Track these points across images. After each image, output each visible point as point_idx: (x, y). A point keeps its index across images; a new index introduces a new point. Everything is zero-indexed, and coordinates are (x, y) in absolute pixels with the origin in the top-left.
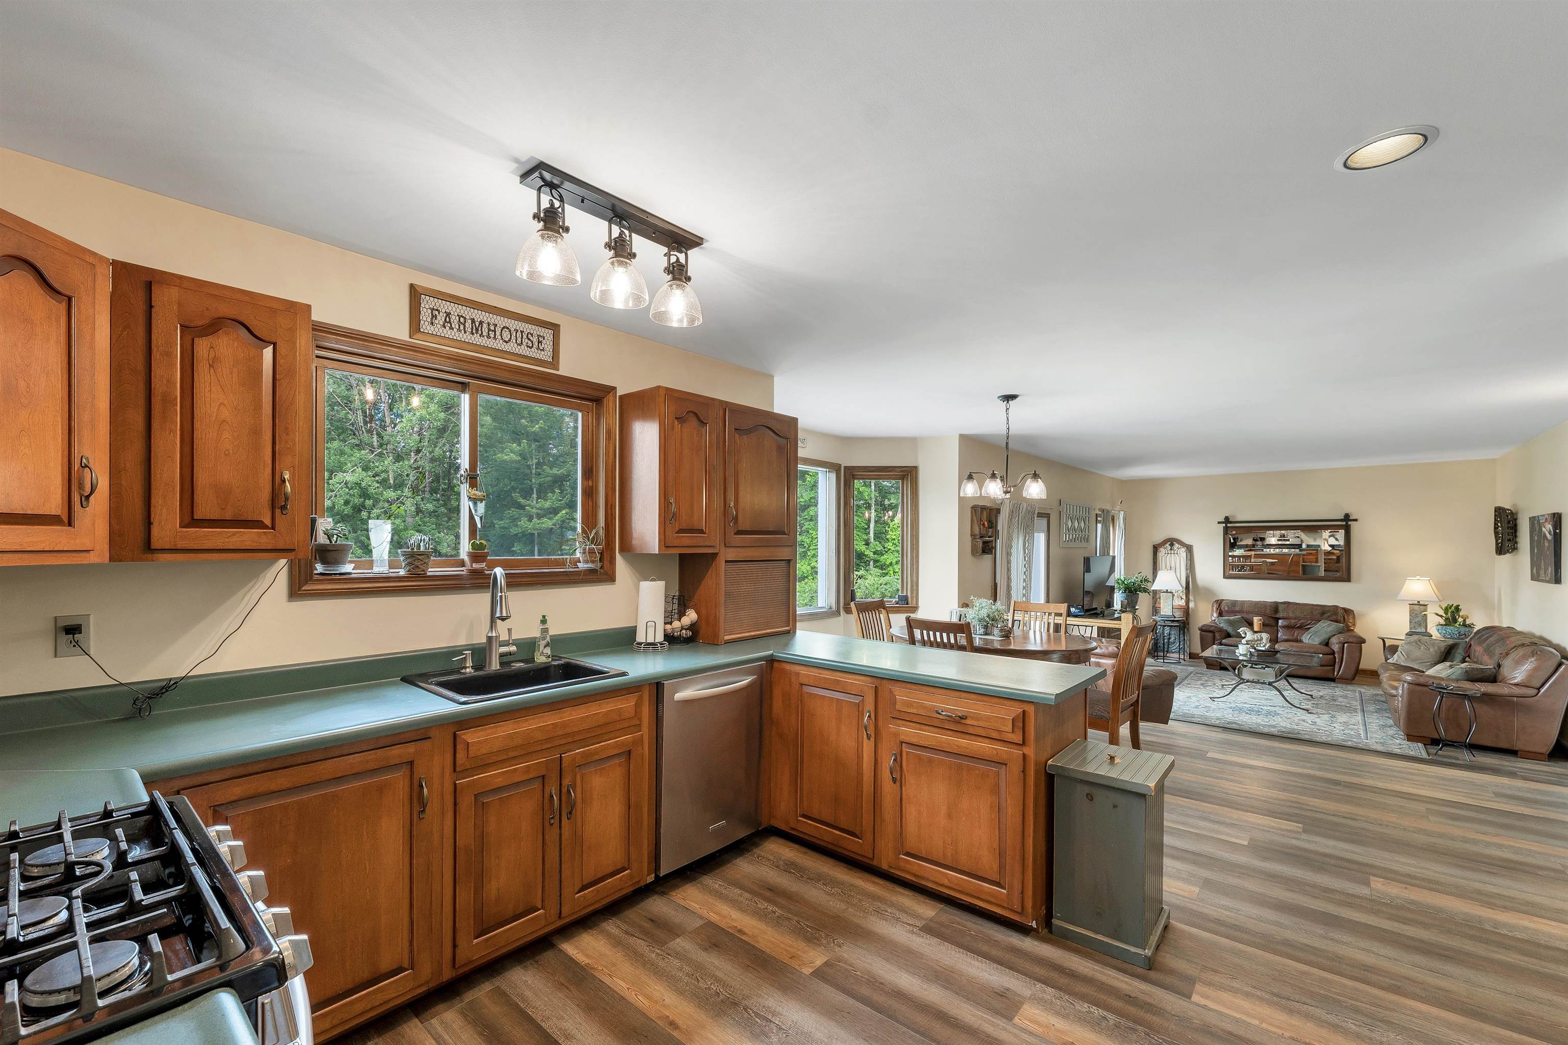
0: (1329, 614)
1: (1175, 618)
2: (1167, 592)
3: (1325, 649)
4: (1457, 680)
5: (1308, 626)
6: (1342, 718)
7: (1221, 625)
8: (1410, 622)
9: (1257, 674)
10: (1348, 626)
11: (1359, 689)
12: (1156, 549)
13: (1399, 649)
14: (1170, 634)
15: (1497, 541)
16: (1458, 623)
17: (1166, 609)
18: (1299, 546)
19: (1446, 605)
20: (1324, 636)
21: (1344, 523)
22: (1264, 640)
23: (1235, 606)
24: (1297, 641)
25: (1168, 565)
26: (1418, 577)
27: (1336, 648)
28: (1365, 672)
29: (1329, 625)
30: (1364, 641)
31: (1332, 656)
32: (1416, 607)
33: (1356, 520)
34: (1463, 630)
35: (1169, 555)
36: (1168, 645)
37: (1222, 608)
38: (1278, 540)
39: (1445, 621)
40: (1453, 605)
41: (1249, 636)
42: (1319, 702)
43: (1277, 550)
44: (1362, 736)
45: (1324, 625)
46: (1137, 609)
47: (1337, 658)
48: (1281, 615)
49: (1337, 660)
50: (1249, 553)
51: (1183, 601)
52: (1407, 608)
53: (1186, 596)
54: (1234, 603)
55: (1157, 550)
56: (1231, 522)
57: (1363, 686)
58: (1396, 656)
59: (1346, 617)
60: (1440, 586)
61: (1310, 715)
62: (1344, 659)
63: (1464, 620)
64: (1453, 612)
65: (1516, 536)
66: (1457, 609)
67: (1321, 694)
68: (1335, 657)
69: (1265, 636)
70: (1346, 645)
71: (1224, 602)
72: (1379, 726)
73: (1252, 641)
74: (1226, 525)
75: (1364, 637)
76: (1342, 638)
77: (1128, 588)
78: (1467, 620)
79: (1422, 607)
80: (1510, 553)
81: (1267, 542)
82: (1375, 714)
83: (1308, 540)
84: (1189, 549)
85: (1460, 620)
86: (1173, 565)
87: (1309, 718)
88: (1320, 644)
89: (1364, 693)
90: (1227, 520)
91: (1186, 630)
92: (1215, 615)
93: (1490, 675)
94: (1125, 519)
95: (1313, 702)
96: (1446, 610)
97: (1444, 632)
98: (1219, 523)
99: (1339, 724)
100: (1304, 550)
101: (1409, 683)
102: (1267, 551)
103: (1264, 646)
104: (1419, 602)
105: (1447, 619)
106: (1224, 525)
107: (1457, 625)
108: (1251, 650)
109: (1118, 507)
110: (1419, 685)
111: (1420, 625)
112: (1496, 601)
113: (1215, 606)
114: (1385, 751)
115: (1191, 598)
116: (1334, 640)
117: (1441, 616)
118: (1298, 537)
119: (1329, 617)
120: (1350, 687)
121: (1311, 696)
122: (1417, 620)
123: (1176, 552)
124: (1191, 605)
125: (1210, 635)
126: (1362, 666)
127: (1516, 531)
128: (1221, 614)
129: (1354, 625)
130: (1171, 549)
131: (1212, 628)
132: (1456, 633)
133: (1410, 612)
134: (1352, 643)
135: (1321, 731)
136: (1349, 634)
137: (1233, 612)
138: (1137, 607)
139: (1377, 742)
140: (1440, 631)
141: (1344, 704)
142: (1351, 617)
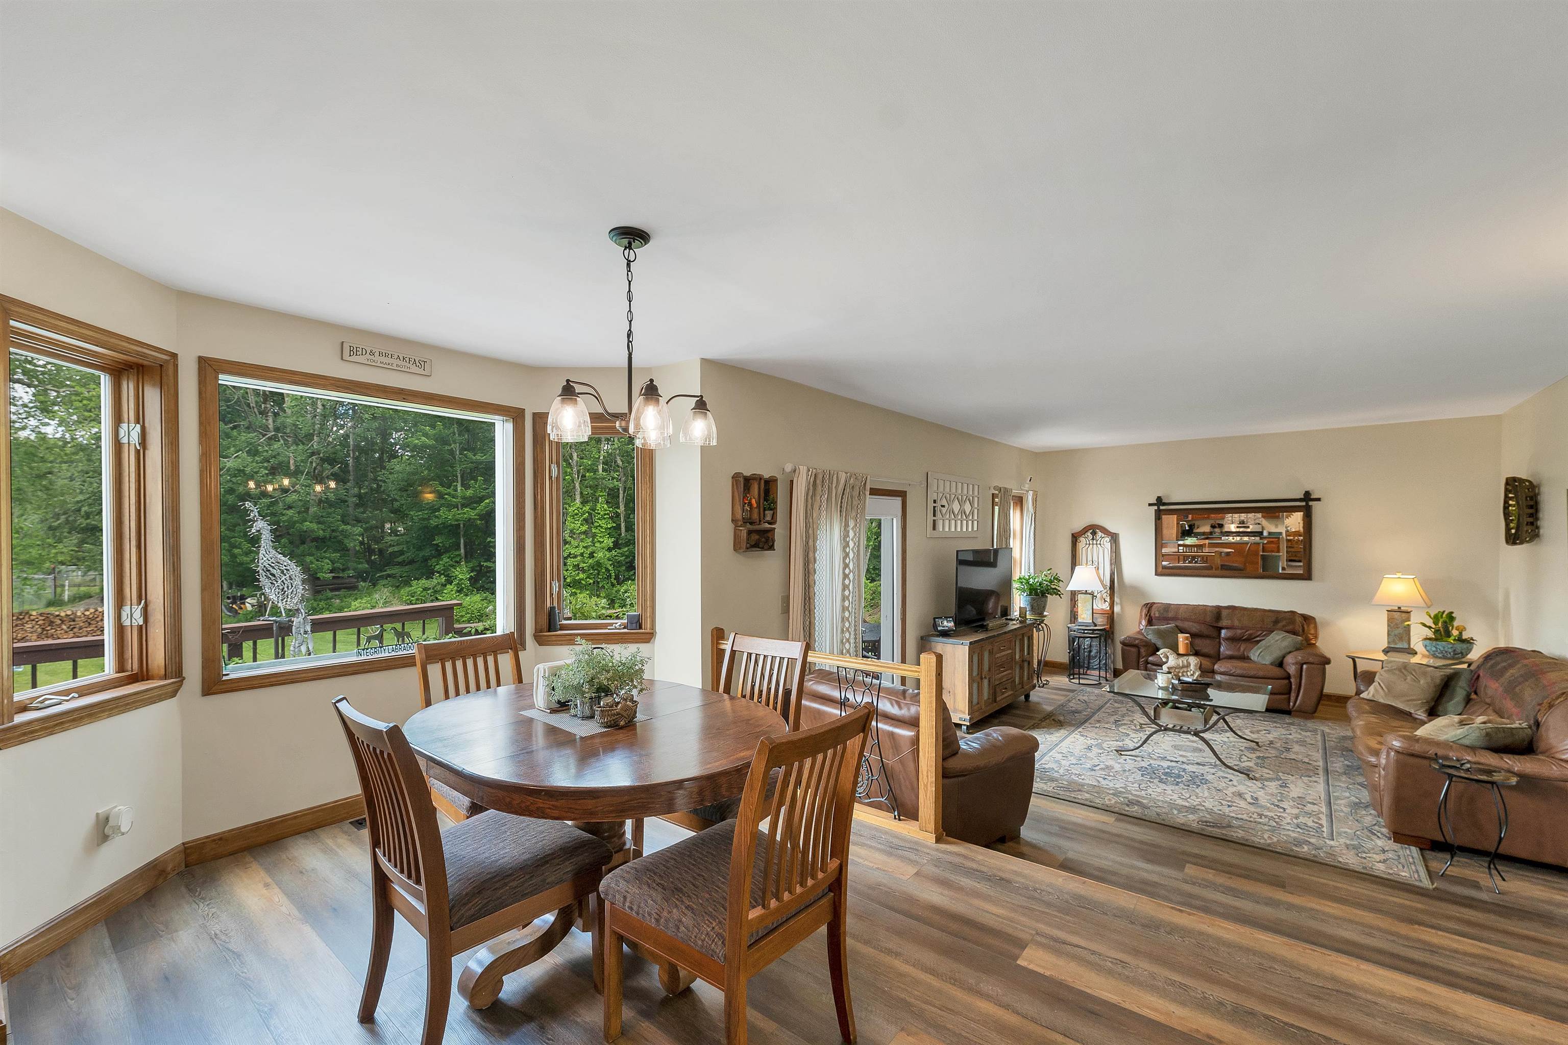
0: (1284, 623)
1: (1096, 626)
2: (1086, 593)
3: (1277, 671)
4: (1472, 748)
5: (1258, 639)
6: (1297, 788)
7: (1149, 637)
8: (1389, 635)
9: (1181, 718)
10: (1307, 640)
11: (1322, 728)
12: (1075, 538)
13: (1377, 678)
14: (1091, 646)
15: (1507, 525)
16: (1452, 638)
17: (1085, 616)
18: (1261, 533)
19: (1437, 612)
20: (1276, 654)
21: (1304, 504)
22: (1192, 667)
23: (1167, 611)
24: (1244, 658)
25: (1090, 558)
26: (1399, 575)
27: (1292, 669)
28: (1330, 697)
29: (1284, 639)
30: (1328, 661)
31: (1286, 681)
32: (1397, 615)
33: (1319, 500)
34: (1460, 646)
35: (1091, 546)
36: (1089, 659)
37: (1152, 614)
38: (1238, 527)
39: (1435, 633)
40: (1444, 612)
41: (1172, 661)
42: (1267, 755)
43: (1238, 538)
44: (1325, 829)
45: (1277, 638)
46: (1045, 616)
47: (1293, 684)
48: (1224, 623)
49: (1293, 687)
50: (1202, 542)
51: (1107, 604)
52: (1384, 618)
53: (1110, 599)
54: (1167, 607)
55: (1076, 541)
56: (1164, 504)
57: (1327, 722)
58: (1372, 688)
59: (1305, 627)
60: (1428, 585)
61: (1249, 783)
62: (1303, 684)
63: (1461, 633)
64: (1445, 622)
65: (1537, 519)
66: (1451, 617)
67: (1270, 737)
68: (1290, 683)
69: (1193, 661)
70: (1305, 666)
71: (1155, 605)
72: (1350, 806)
73: (1176, 668)
74: (1158, 508)
75: (1328, 655)
76: (1300, 656)
77: (1034, 589)
78: (1464, 633)
79: (1404, 615)
80: (1528, 542)
81: (1226, 529)
82: (1344, 778)
83: (1270, 527)
84: (1114, 538)
85: (1455, 633)
86: (1095, 558)
87: (1248, 788)
88: (1272, 664)
89: (1329, 734)
90: (1159, 501)
91: (1110, 641)
92: (1144, 623)
93: (1524, 741)
94: (1035, 501)
95: (1258, 754)
96: (1436, 619)
97: (1434, 649)
98: (1150, 505)
99: (1292, 803)
100: (1265, 538)
101: (1397, 752)
102: (1225, 539)
103: (1192, 675)
104: (1399, 608)
105: (1437, 631)
106: (1156, 508)
107: (1451, 640)
108: (1173, 681)
109: (1027, 486)
110: (1412, 755)
111: (1401, 639)
112: (1500, 606)
113: (1145, 611)
114: (1359, 869)
115: (1116, 599)
116: (1289, 659)
117: (1430, 627)
118: (1259, 524)
119: (1284, 626)
120: (1310, 724)
121: (1257, 743)
122: (1397, 632)
123: (1098, 542)
124: (1117, 609)
125: (1133, 650)
126: (1327, 690)
127: (1537, 511)
128: (1150, 622)
129: (1316, 637)
130: (1093, 539)
131: (1137, 642)
132: (1450, 650)
133: (1388, 621)
134: (1312, 663)
135: (1263, 820)
136: (1309, 650)
137: (1166, 620)
138: (1045, 613)
139: (1347, 847)
140: (1428, 648)
141: (1300, 757)
142: (1312, 626)
